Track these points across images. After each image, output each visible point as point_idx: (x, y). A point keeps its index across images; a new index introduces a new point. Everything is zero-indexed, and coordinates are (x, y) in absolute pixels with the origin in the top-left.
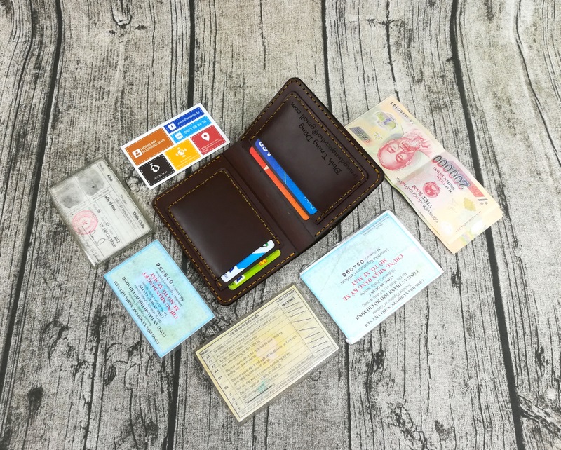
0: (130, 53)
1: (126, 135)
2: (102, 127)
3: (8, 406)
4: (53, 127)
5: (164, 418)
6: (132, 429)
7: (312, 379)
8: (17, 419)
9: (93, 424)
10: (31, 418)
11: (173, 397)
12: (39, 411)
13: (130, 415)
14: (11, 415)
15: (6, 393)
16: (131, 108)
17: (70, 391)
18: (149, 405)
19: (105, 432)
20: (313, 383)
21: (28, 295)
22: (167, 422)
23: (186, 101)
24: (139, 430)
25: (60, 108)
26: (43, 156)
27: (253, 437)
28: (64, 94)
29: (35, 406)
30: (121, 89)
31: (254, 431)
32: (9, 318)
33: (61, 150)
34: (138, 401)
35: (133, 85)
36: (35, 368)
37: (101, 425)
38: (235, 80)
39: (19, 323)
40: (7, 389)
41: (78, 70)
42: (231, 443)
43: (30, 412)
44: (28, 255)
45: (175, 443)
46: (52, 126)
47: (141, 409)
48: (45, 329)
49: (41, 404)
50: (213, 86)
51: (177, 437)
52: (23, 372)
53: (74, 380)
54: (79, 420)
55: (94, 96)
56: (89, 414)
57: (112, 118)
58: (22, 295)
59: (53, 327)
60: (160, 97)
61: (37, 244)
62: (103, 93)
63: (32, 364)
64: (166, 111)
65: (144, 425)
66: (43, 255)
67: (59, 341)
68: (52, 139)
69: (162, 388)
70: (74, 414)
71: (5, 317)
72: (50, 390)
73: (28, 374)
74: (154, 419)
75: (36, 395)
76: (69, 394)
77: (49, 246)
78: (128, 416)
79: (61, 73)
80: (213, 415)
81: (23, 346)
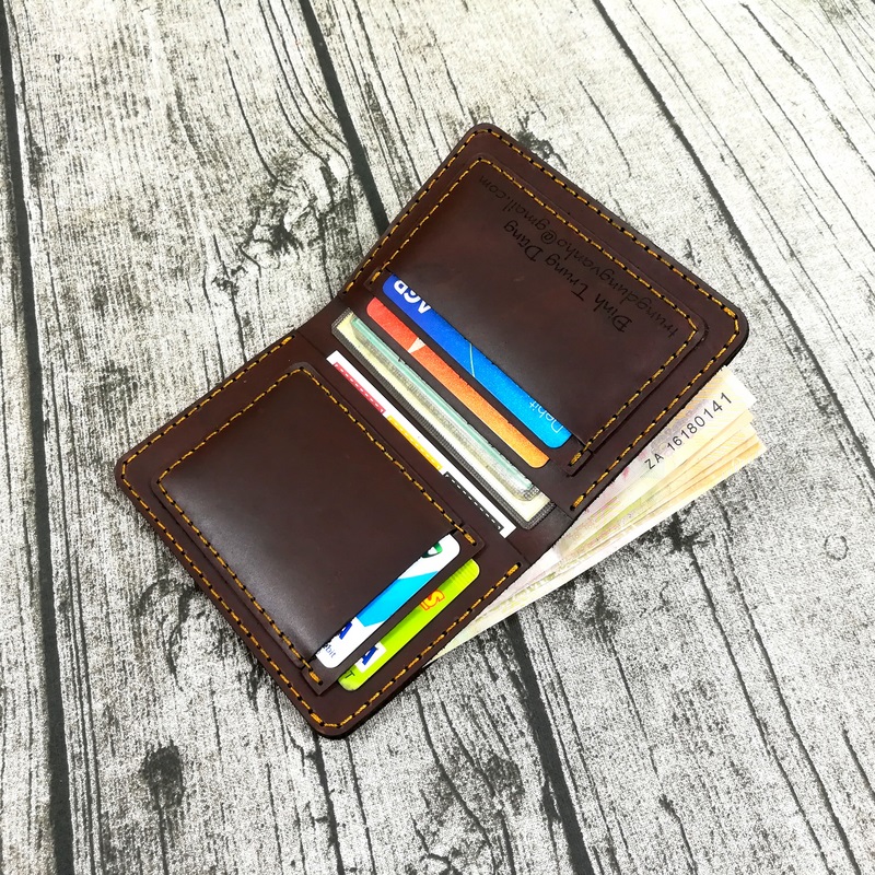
0: (171, 25)
1: (213, 167)
2: (151, 163)
3: (95, 815)
4: (36, 183)
5: (522, 741)
6: (452, 786)
7: (833, 557)
8: (128, 842)
9: (343, 804)
10: (167, 828)
11: (526, 682)
12: (185, 805)
13: (435, 754)
14: (109, 837)
15: (81, 785)
16: (207, 118)
17: (254, 740)
18: (474, 717)
19: (382, 815)
20: (837, 565)
21: (72, 538)
22: (534, 748)
23: (324, 88)
24: (469, 785)
25: (41, 144)
26: (28, 241)
27: (759, 724)
28: (42, 120)
29: (169, 795)
30: (172, 89)
31: (753, 710)
32: (37, 601)
33: (67, 222)
34: (442, 717)
35: (195, 79)
36: (141, 705)
37: (364, 800)
38: (413, 36)
39: (64, 606)
40: (80, 772)
41: (62, 72)
42: (712, 753)
43: (161, 814)
44: (47, 449)
45: (572, 792)
46: (32, 182)
47: (456, 734)
48: (141, 605)
49: (183, 789)
50: (371, 53)
51: (572, 775)
52: (113, 721)
53: (256, 709)
54: (301, 804)
55: (115, 112)
56: (324, 782)
57: (168, 143)
58: (56, 541)
59: (161, 597)
60: (266, 90)
61: (64, 422)
62: (134, 103)
63: (129, 696)
64: (287, 112)
65: (476, 770)
66: (86, 441)
67: (185, 625)
68: (40, 206)
69: (491, 670)
70: (284, 789)
71: (26, 600)
72: (198, 748)
73: (128, 723)
74: (498, 749)
75: (164, 768)
76: (252, 745)
77: (97, 420)
78: (430, 759)
79: (23, 84)
80: (639, 699)
81: (95, 657)
